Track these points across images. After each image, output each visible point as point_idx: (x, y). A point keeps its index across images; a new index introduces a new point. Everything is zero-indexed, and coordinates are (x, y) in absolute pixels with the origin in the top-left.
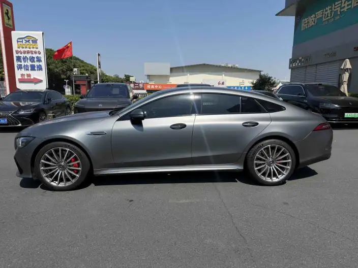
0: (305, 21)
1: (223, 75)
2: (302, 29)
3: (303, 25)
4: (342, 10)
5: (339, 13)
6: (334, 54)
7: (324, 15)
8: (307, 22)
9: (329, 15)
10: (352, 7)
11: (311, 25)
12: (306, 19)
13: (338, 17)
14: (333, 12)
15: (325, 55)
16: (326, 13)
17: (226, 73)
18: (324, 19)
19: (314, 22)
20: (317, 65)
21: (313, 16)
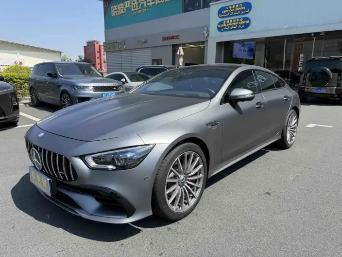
0: (114, 8)
1: (18, 54)
2: (112, 16)
3: (112, 11)
4: (148, 4)
5: (145, 6)
6: (146, 42)
7: (132, 6)
8: (116, 9)
9: (137, 7)
10: (156, 4)
11: (121, 13)
12: (115, 6)
13: (145, 10)
14: (140, 5)
15: (138, 41)
16: (134, 4)
17: (21, 52)
18: (133, 10)
19: (124, 11)
20: (131, 49)
21: (122, 4)
